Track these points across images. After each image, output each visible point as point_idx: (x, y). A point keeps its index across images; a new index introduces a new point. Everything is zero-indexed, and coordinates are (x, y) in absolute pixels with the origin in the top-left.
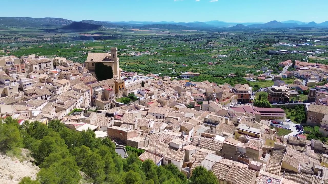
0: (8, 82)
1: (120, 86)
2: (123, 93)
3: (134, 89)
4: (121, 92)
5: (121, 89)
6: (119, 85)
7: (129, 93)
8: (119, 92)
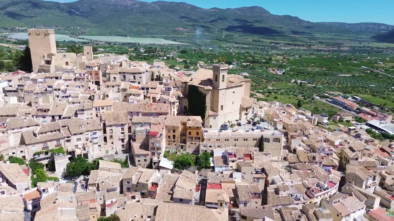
0: (51, 89)
1: (190, 133)
2: (196, 146)
3: (219, 147)
4: (192, 143)
5: (194, 138)
6: (190, 131)
7: (206, 151)
8: (188, 143)
